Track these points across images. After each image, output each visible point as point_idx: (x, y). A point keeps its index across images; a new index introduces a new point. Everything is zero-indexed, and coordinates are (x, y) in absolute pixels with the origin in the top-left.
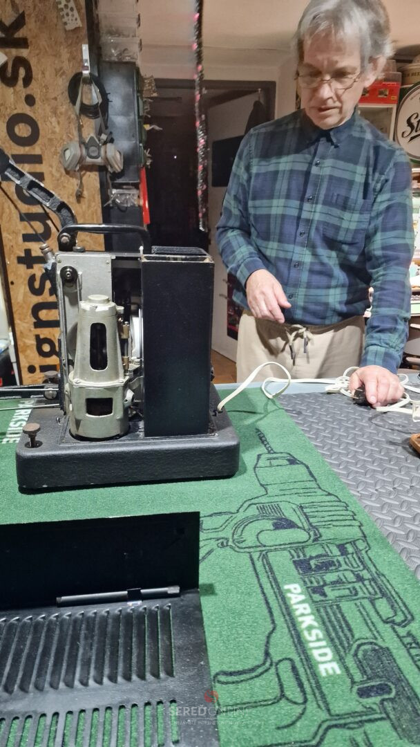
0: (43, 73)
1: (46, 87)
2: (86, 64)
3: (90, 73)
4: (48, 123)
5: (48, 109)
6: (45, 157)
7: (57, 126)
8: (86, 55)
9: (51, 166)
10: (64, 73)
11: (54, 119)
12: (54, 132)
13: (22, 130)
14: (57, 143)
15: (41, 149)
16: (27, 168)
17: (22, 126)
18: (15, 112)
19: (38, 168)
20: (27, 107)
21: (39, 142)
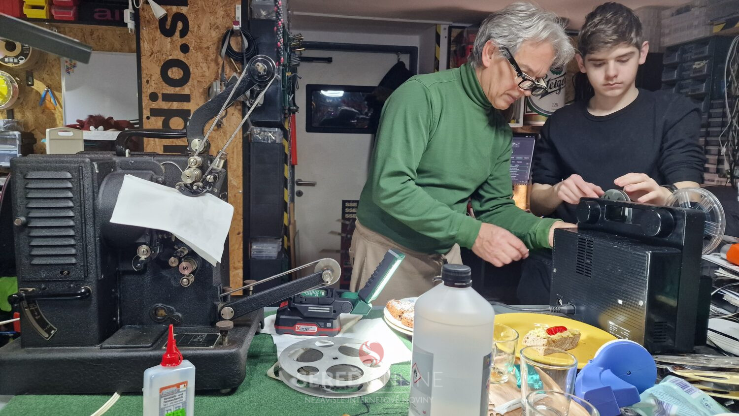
0: (199, 27)
1: (201, 38)
2: (238, 21)
3: (240, 28)
4: (199, 68)
5: (200, 56)
6: (193, 97)
8: (239, 13)
9: (198, 104)
10: (218, 27)
11: (204, 65)
12: (203, 76)
13: (175, 73)
14: (206, 86)
15: (190, 89)
16: (175, 105)
17: (175, 69)
18: (170, 58)
19: (185, 106)
20: (182, 54)
21: (189, 84)
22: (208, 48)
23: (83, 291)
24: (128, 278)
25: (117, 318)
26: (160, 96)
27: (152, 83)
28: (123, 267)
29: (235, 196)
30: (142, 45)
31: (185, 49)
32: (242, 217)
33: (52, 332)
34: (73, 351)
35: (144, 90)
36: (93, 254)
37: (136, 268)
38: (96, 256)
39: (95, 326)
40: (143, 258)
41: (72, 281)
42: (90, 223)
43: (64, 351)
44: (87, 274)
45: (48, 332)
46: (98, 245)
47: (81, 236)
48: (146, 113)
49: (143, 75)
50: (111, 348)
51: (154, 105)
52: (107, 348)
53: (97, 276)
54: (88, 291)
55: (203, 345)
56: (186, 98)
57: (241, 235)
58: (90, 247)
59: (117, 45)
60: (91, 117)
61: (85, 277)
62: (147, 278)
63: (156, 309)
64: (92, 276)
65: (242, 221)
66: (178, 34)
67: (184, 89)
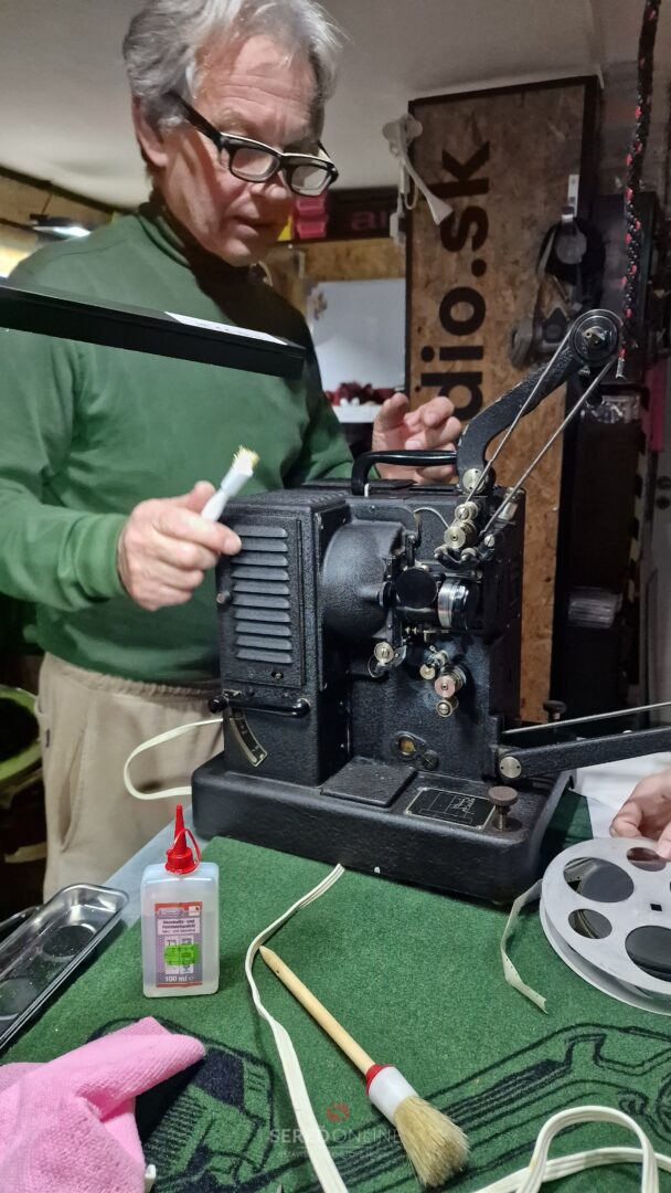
0: (503, 226)
1: (505, 247)
2: (571, 205)
3: (574, 219)
4: (500, 300)
5: (502, 280)
6: (487, 350)
7: (511, 302)
8: (573, 191)
9: (494, 362)
10: (535, 223)
11: (508, 293)
12: (506, 312)
13: (461, 312)
14: (508, 329)
15: (484, 338)
16: (459, 366)
17: (460, 305)
18: (455, 286)
19: (475, 366)
20: (474, 278)
21: (482, 328)
22: (516, 262)
23: (299, 706)
24: (362, 685)
25: (345, 743)
26: (437, 352)
27: (427, 332)
28: (356, 670)
29: (546, 516)
30: (414, 269)
31: (479, 268)
32: (554, 552)
33: (262, 756)
34: (286, 789)
35: (414, 344)
36: (313, 652)
37: (374, 674)
38: (317, 653)
39: (312, 759)
40: (382, 662)
41: (286, 689)
42: (310, 606)
43: (273, 786)
44: (305, 681)
45: (257, 754)
46: (320, 639)
47: (297, 625)
48: (416, 381)
49: (414, 320)
50: (334, 796)
51: (429, 368)
52: (329, 795)
53: (318, 683)
54: (306, 706)
55: (466, 821)
56: (476, 353)
57: (552, 582)
58: (310, 642)
59: (382, 267)
60: (344, 386)
61: (303, 685)
62: (389, 690)
63: (402, 740)
64: (311, 686)
65: (555, 558)
66: (469, 243)
67: (473, 338)
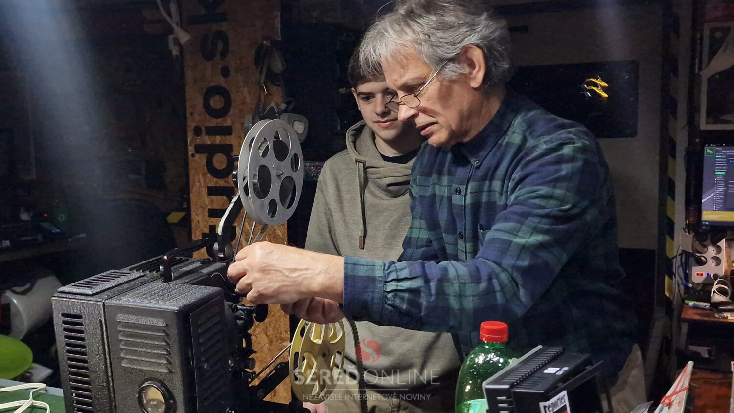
0: (238, 44)
1: (241, 58)
4: (240, 94)
5: (241, 79)
6: (235, 129)
7: (248, 96)
9: (239, 138)
11: (245, 91)
12: (244, 103)
13: (216, 102)
15: (232, 120)
16: (218, 139)
17: (217, 98)
18: (212, 84)
19: (228, 140)
20: (223, 79)
21: (230, 113)
22: (248, 69)
26: (203, 128)
27: (196, 116)
31: (225, 72)
35: (188, 124)
48: (191, 150)
49: (188, 108)
51: (198, 141)
56: (228, 131)
66: (218, 56)
67: (225, 120)
